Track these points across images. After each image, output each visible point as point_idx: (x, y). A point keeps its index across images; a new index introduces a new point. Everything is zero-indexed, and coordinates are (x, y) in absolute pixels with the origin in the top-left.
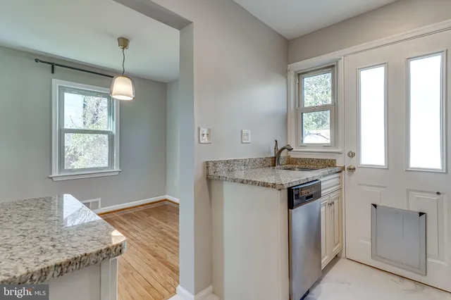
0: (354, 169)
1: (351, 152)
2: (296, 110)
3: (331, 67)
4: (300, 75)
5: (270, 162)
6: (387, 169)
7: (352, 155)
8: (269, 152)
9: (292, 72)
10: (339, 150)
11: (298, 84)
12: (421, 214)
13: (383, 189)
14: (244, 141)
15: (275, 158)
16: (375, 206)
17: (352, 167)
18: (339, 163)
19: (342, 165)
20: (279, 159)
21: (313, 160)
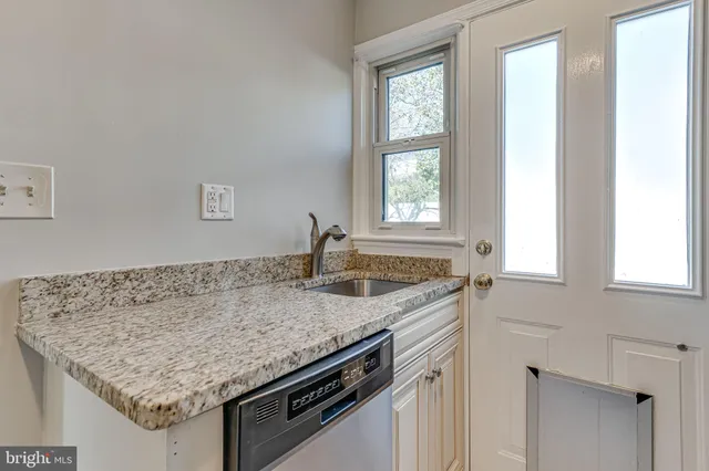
0: (490, 282)
1: (483, 242)
2: (372, 148)
3: (443, 50)
4: (381, 70)
5: (300, 269)
6: (563, 284)
7: (485, 250)
8: (298, 244)
9: (364, 63)
10: (459, 238)
11: (378, 90)
12: (641, 397)
13: (553, 331)
14: (207, 215)
15: (312, 256)
16: (535, 371)
17: (485, 279)
18: (458, 270)
19: (464, 274)
20: (320, 258)
21: (401, 260)
